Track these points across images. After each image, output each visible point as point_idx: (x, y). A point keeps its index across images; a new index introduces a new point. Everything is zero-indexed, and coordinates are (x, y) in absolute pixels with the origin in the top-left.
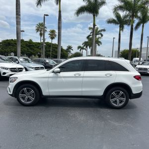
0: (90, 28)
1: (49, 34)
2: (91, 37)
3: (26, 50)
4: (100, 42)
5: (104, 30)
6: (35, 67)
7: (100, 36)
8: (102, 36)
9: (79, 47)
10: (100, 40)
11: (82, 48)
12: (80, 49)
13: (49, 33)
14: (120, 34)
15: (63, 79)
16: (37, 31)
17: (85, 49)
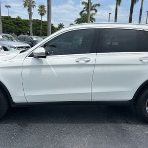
0: (83, 3)
1: (39, 10)
2: (84, 12)
3: (14, 28)
4: (93, 19)
5: (98, 5)
6: (18, 46)
7: (94, 12)
8: (96, 11)
10: (93, 17)
13: (38, 8)
14: (116, 9)
15: (53, 70)
16: (25, 7)
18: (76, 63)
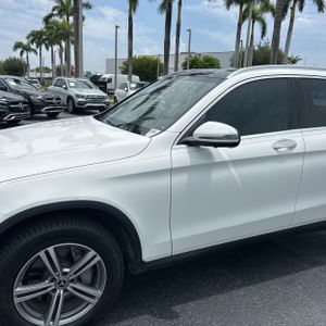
2: (55, 18)
9: (18, 45)
11: (27, 49)
12: (19, 50)
14: (130, 19)
17: (35, 51)
18: (275, 153)
